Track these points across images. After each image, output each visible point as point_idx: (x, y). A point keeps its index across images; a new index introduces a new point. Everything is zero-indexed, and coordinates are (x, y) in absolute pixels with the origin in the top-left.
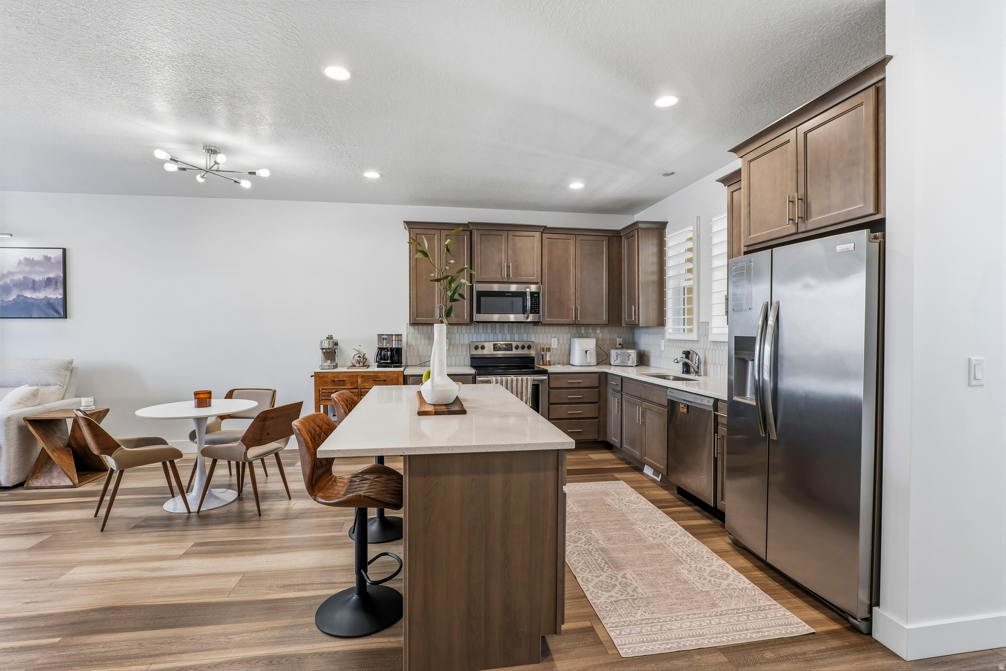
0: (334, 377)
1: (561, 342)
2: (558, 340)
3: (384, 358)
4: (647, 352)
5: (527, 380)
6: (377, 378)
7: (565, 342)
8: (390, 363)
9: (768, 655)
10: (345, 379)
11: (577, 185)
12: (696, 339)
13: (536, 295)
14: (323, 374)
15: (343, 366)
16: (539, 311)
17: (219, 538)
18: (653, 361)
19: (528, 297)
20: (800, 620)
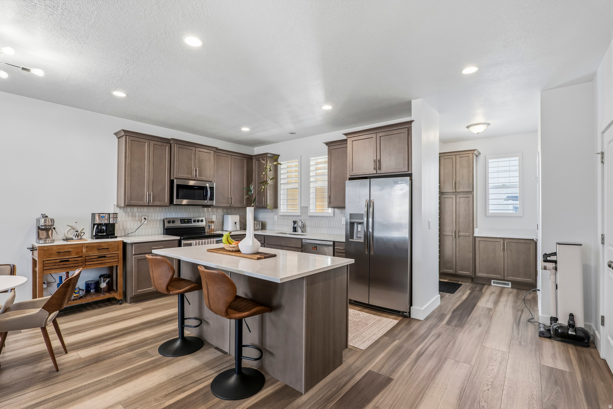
0: (59, 249)
1: (218, 217)
2: (216, 216)
3: (101, 231)
4: (264, 222)
5: (213, 240)
6: (100, 247)
7: (220, 217)
8: (105, 235)
9: (396, 332)
10: (70, 250)
11: (245, 129)
12: (300, 215)
13: (212, 189)
14: (47, 247)
15: (59, 240)
16: (213, 198)
17: (42, 398)
18: (268, 227)
19: (209, 190)
20: (392, 320)
